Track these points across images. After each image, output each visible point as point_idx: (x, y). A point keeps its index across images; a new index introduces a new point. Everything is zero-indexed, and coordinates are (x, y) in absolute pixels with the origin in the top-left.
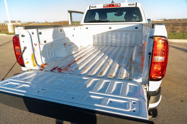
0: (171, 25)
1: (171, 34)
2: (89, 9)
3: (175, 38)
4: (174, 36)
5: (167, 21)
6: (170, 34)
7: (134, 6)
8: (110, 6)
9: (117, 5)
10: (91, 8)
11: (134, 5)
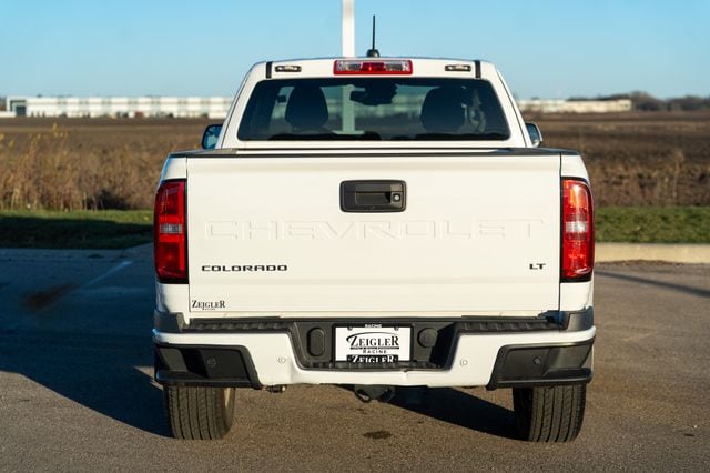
0: (679, 154)
1: (672, 218)
2: (264, 78)
3: (691, 241)
4: (689, 229)
5: (664, 113)
6: (664, 218)
7: (472, 75)
8: (365, 68)
9: (400, 67)
10: (275, 75)
11: (469, 70)
